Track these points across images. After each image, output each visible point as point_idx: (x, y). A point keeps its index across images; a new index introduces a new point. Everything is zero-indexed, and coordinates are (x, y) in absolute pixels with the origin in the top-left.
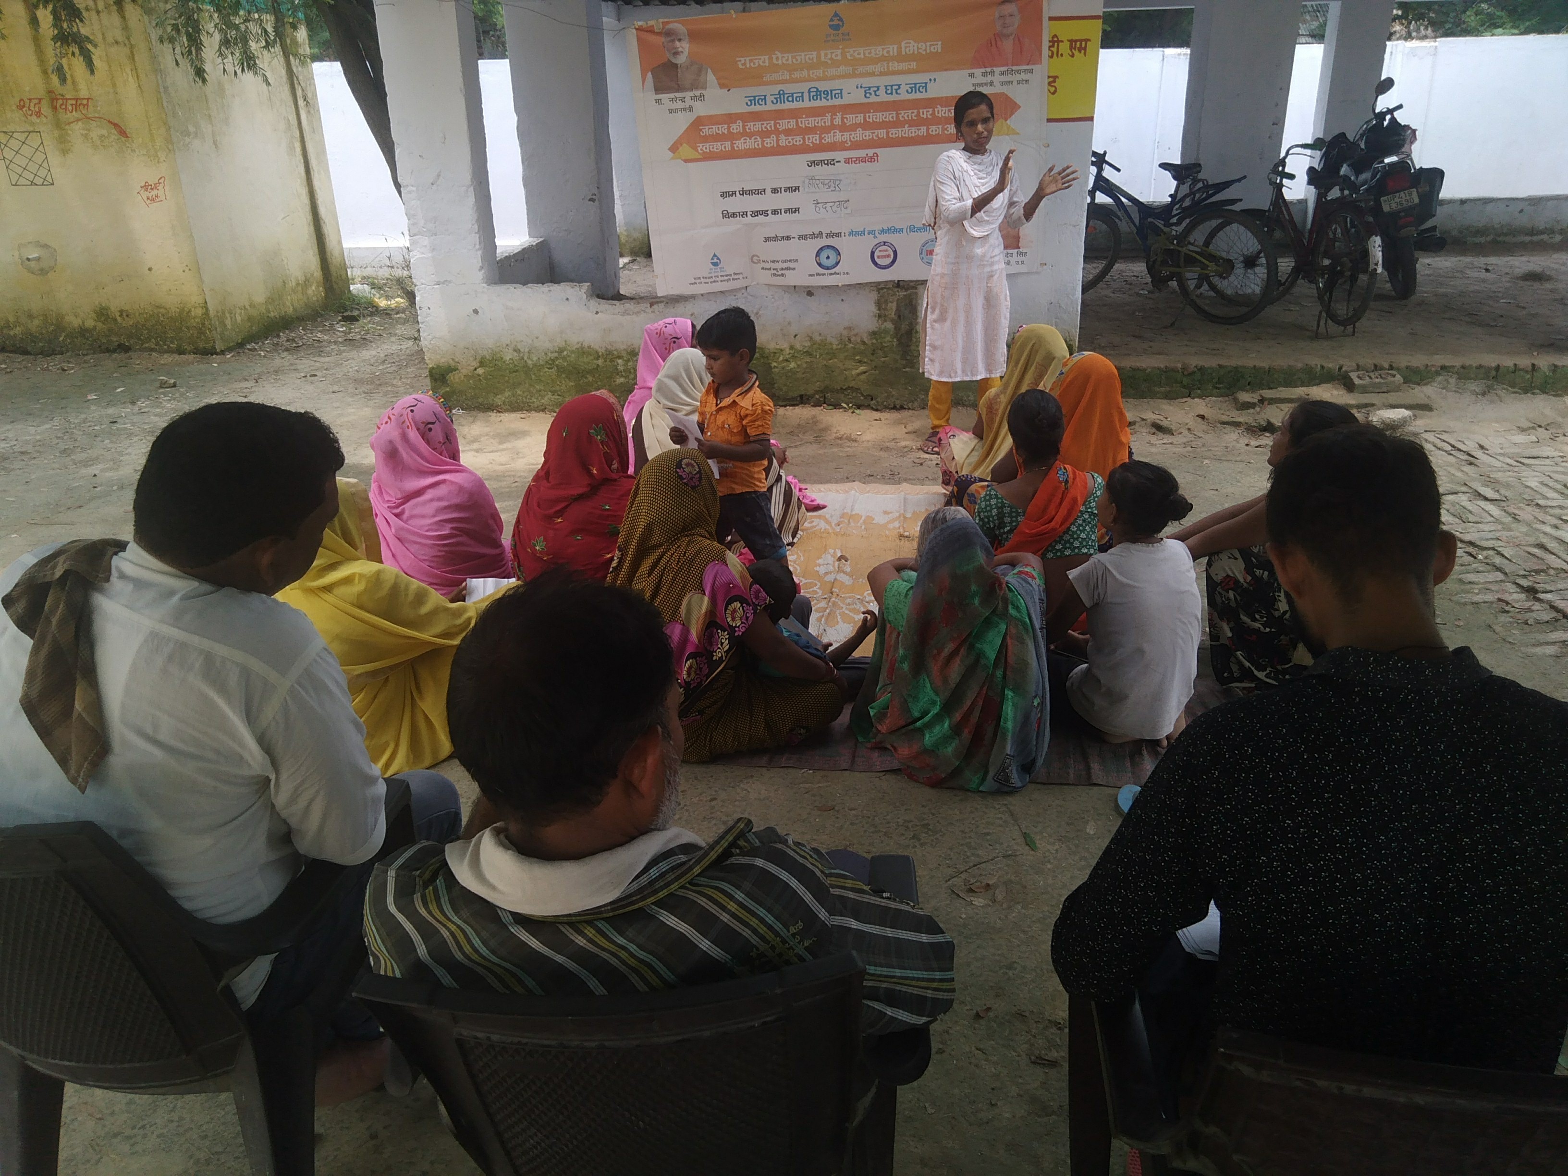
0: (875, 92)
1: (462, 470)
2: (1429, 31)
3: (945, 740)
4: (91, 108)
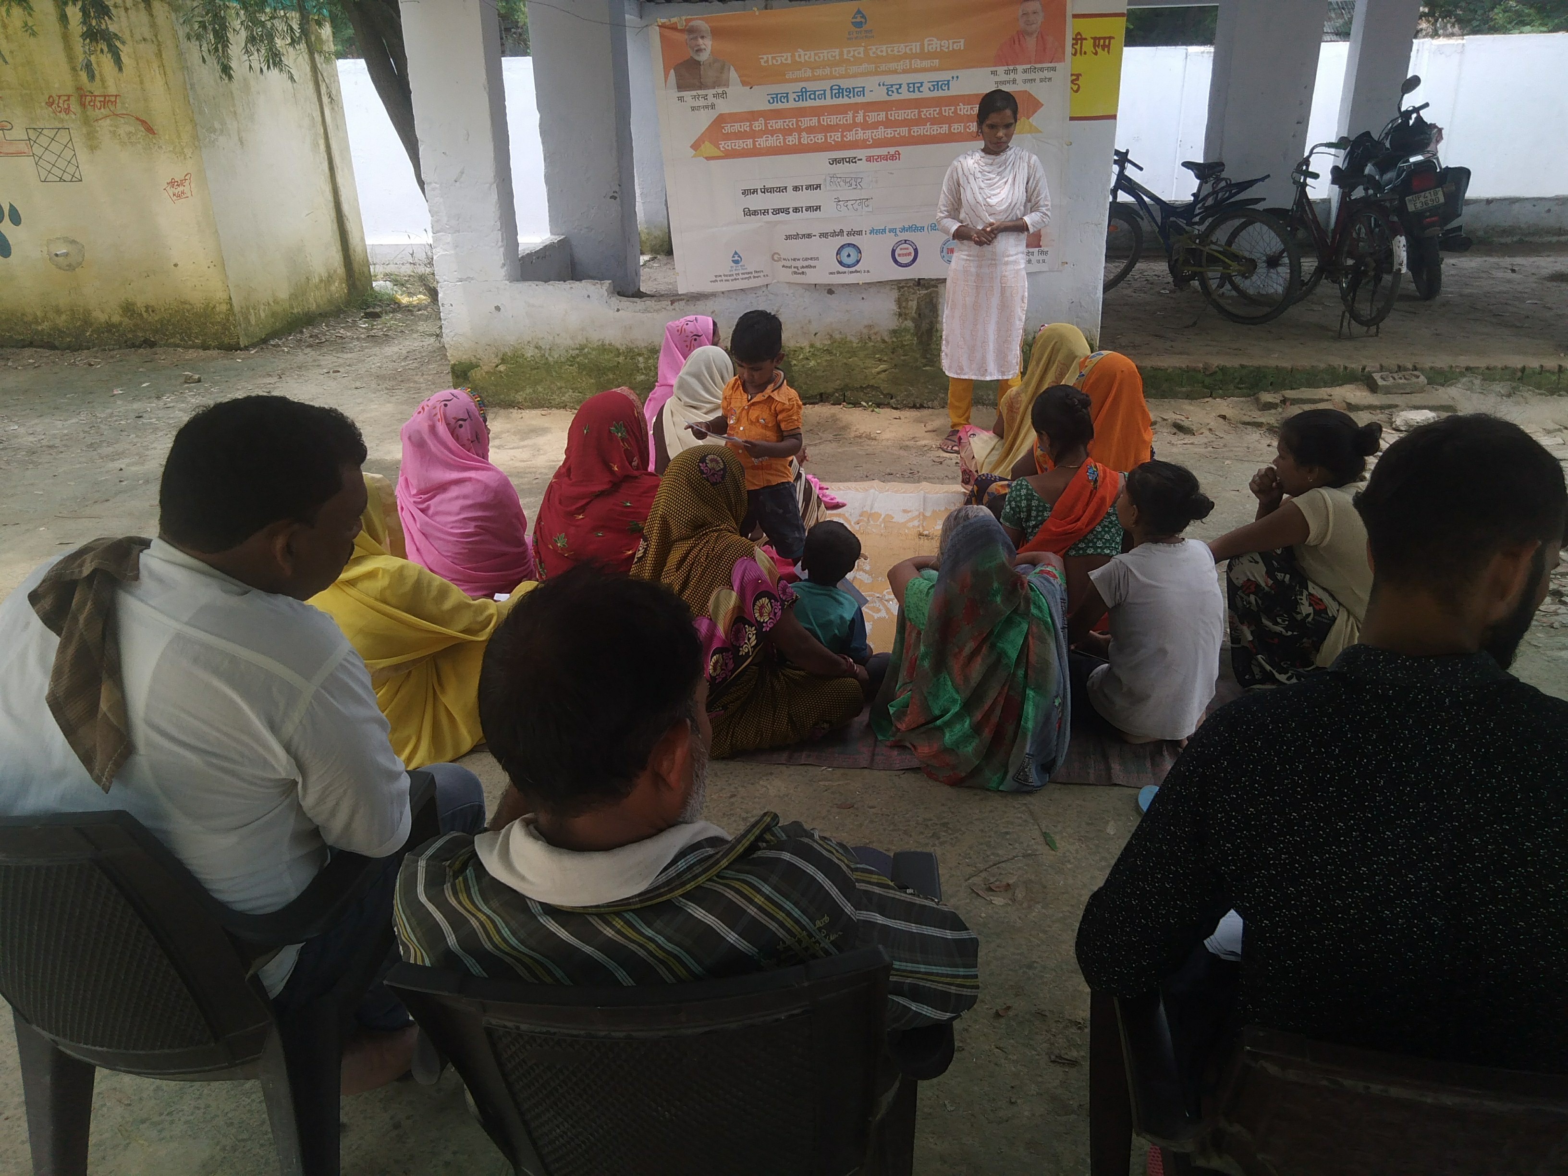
0: (897, 89)
1: (489, 468)
2: (1456, 29)
3: (966, 739)
4: (119, 105)
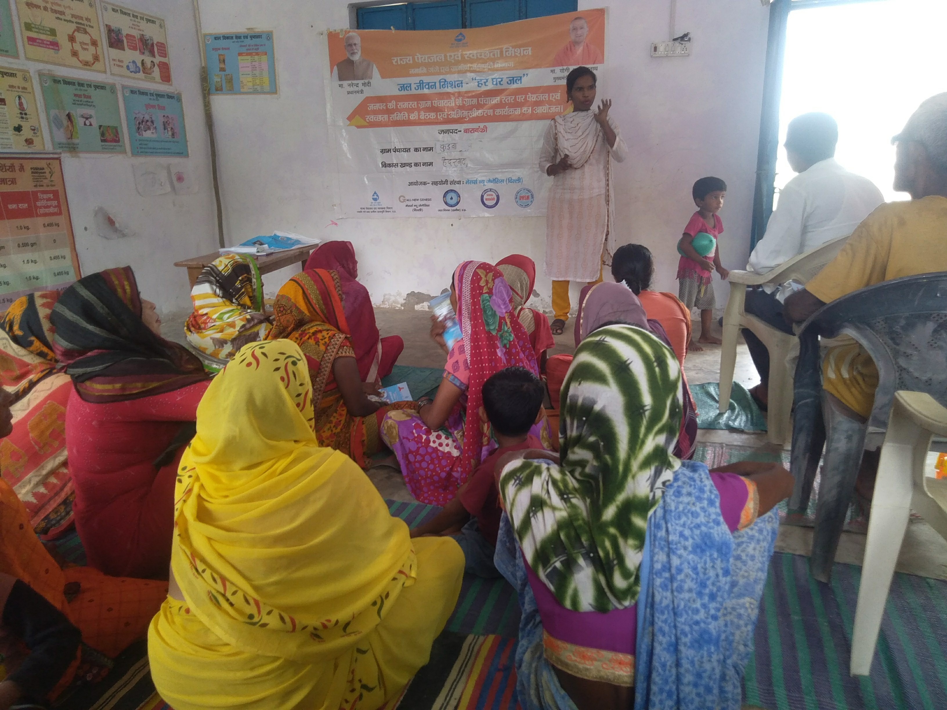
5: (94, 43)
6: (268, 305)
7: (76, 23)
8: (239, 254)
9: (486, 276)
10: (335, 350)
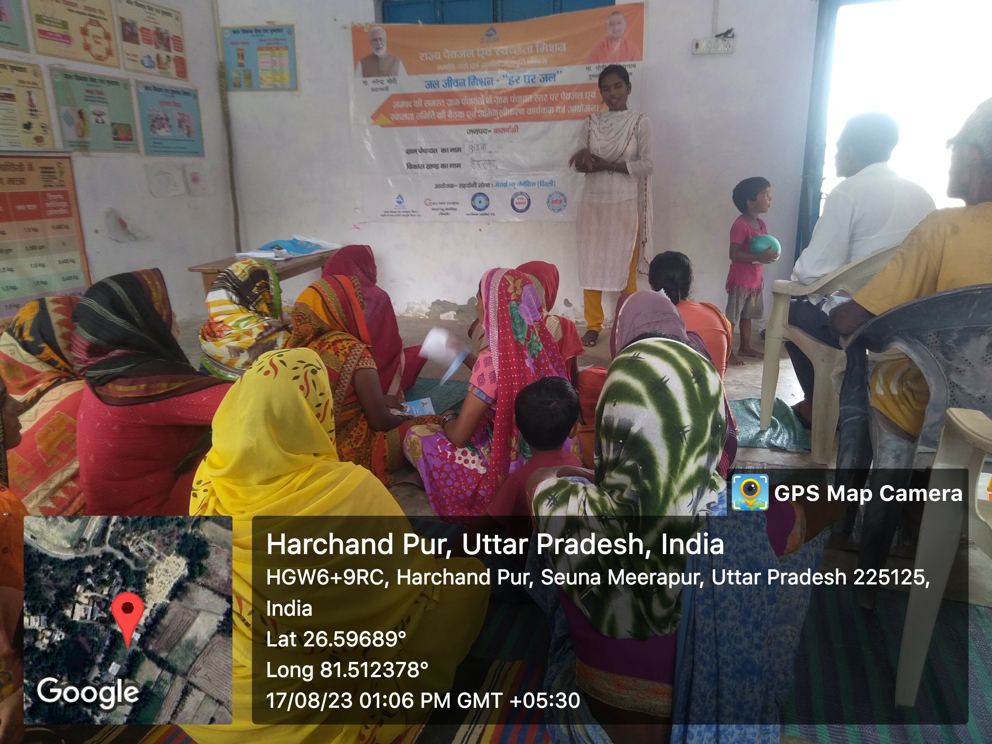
5: (108, 37)
6: (286, 313)
7: (90, 15)
8: (256, 259)
9: (514, 282)
10: (355, 361)
